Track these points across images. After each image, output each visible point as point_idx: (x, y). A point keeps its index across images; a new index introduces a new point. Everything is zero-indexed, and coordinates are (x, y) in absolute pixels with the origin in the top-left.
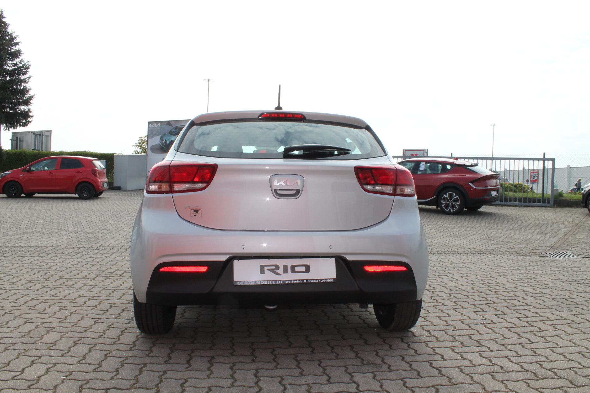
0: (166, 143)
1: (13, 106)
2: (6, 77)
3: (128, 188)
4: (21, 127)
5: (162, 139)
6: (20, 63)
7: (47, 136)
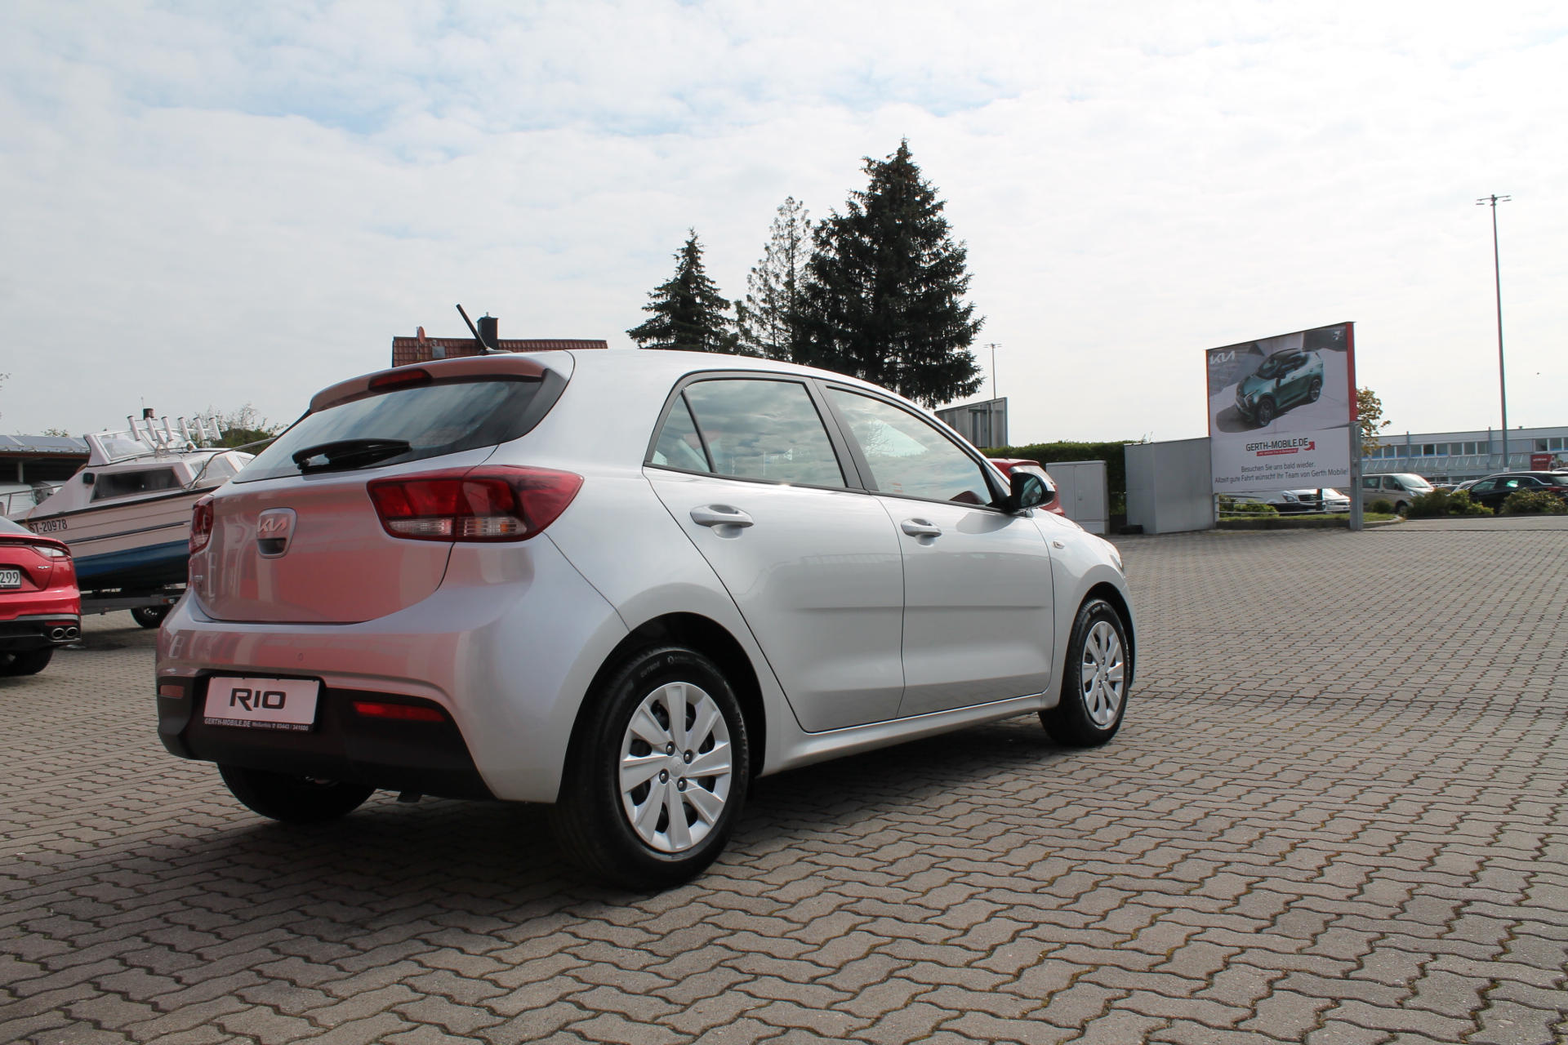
0: (1251, 401)
1: (939, 350)
2: (920, 288)
3: (1159, 529)
4: (961, 398)
5: (1241, 392)
6: (946, 250)
7: (998, 412)
